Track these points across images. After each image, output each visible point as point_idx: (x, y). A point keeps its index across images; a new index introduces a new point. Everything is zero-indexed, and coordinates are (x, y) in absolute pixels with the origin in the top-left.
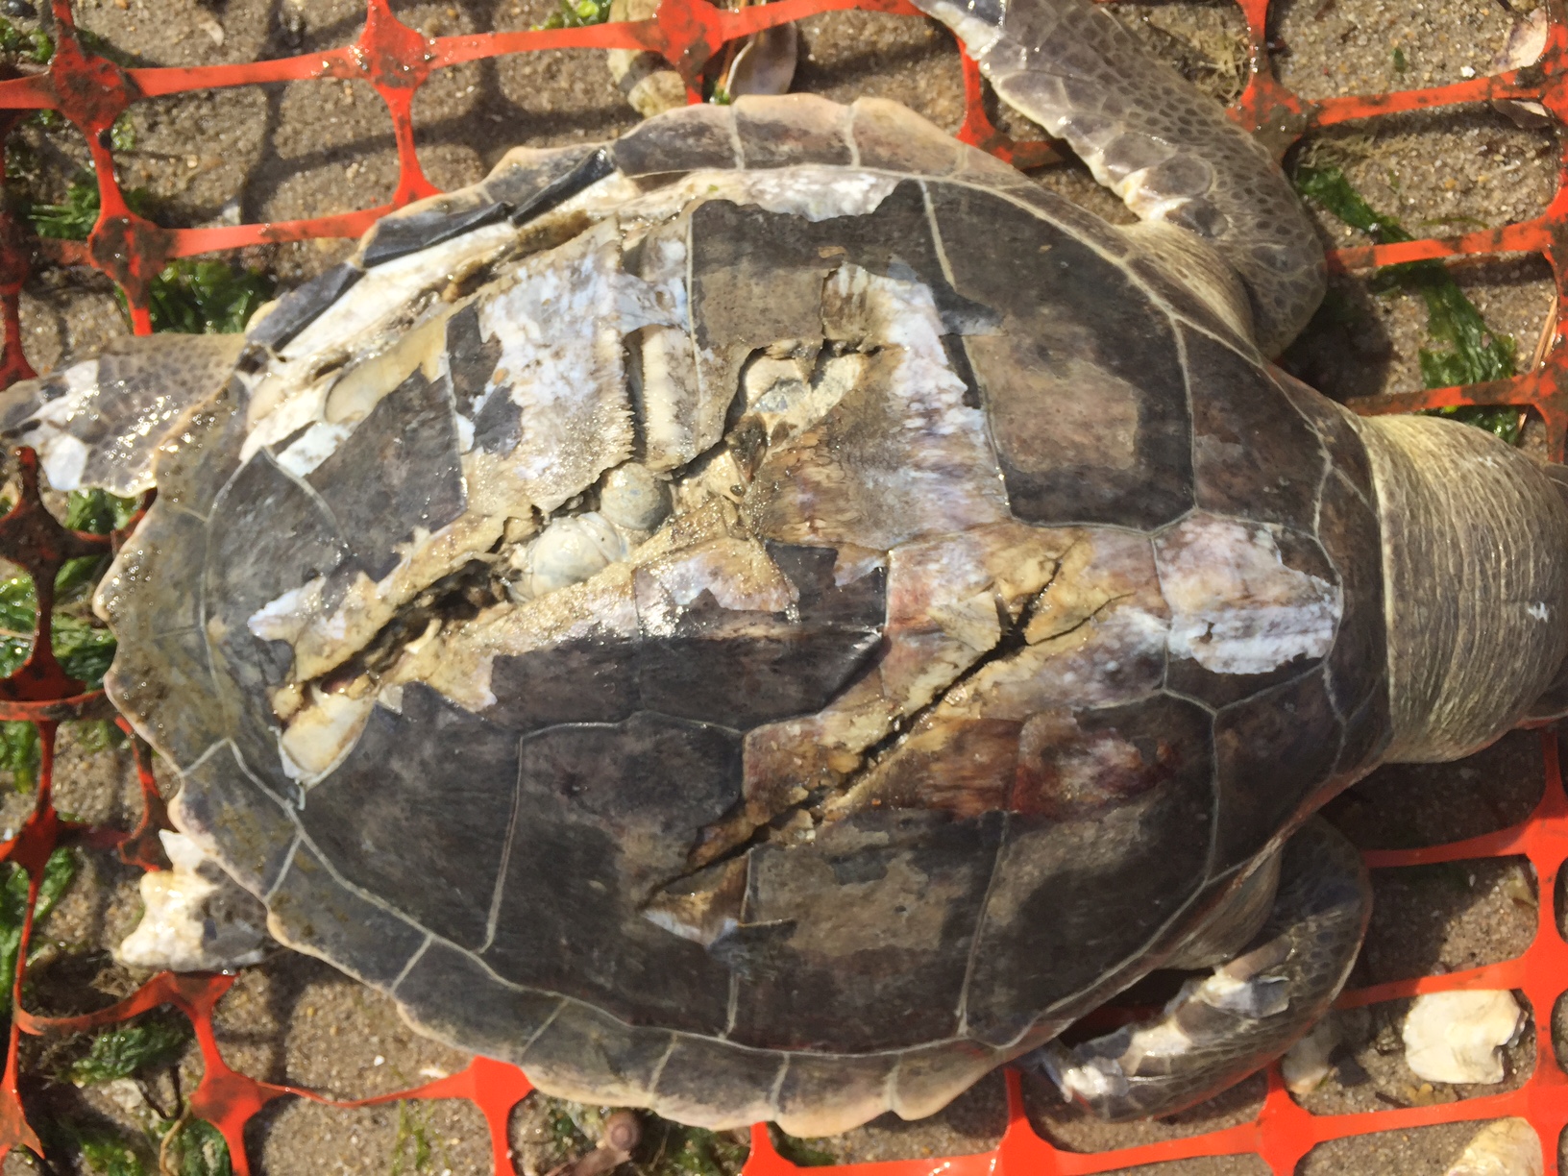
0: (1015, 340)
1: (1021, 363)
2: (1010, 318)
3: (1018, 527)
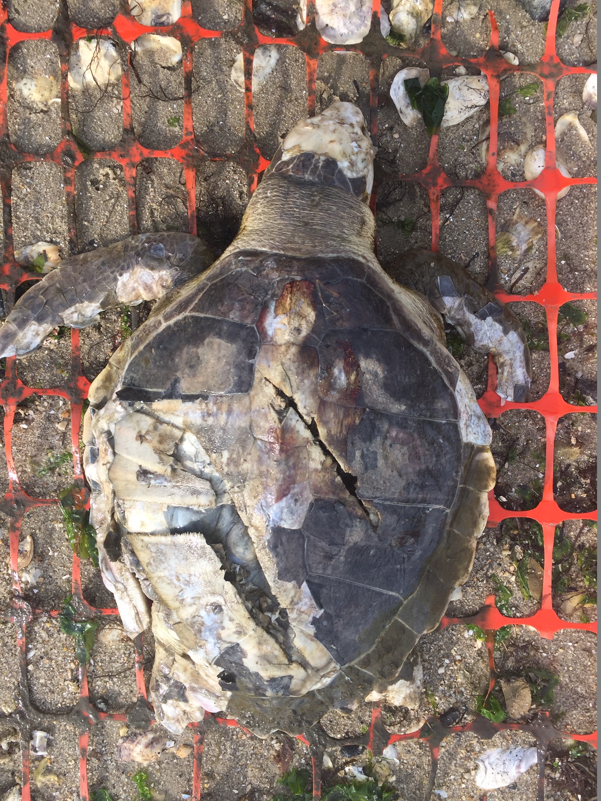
0: (186, 375)
1: (194, 376)
2: (178, 374)
3: (252, 393)
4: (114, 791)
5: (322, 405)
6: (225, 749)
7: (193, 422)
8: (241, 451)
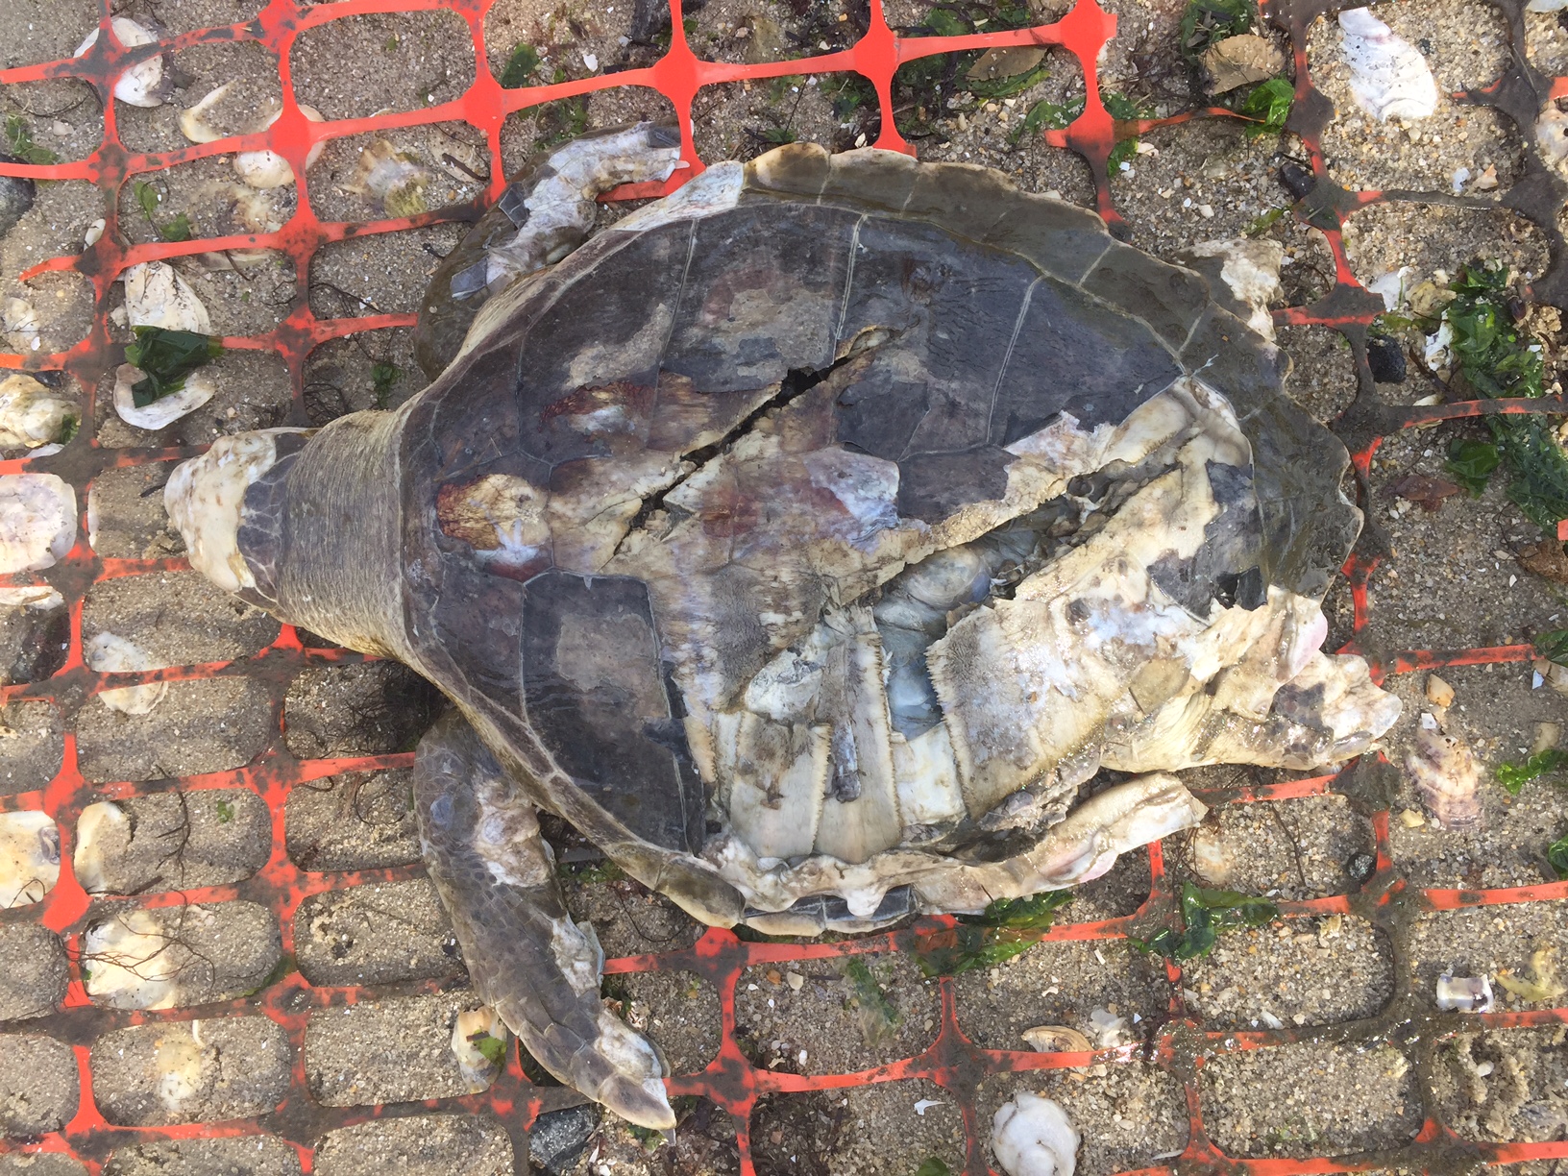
0: (636, 712)
4: (1549, 830)
5: (656, 444)
6: (1423, 609)
7: (720, 689)
8: (758, 588)
